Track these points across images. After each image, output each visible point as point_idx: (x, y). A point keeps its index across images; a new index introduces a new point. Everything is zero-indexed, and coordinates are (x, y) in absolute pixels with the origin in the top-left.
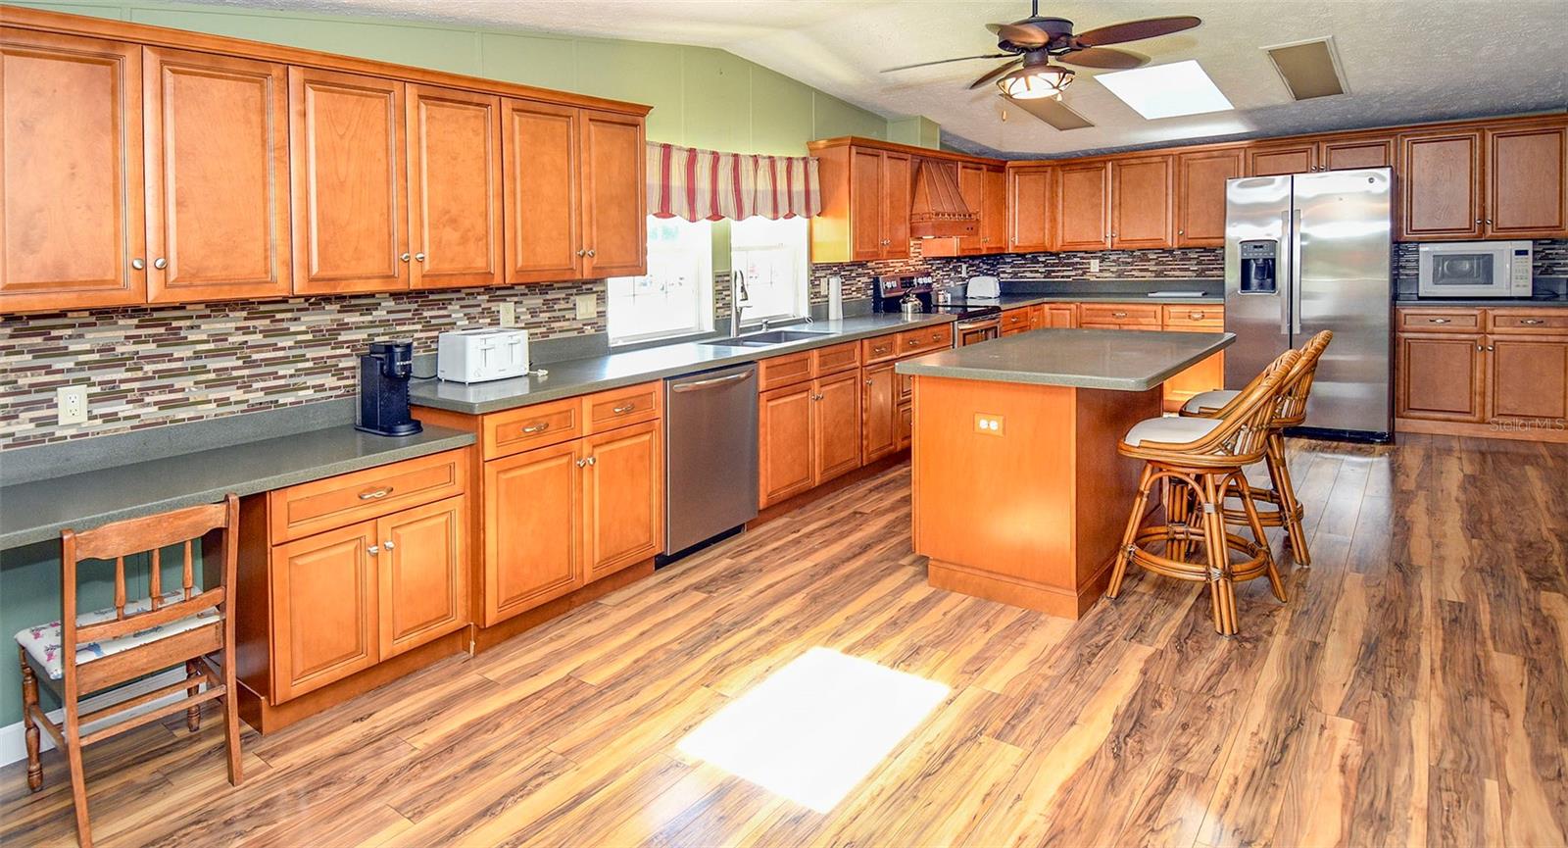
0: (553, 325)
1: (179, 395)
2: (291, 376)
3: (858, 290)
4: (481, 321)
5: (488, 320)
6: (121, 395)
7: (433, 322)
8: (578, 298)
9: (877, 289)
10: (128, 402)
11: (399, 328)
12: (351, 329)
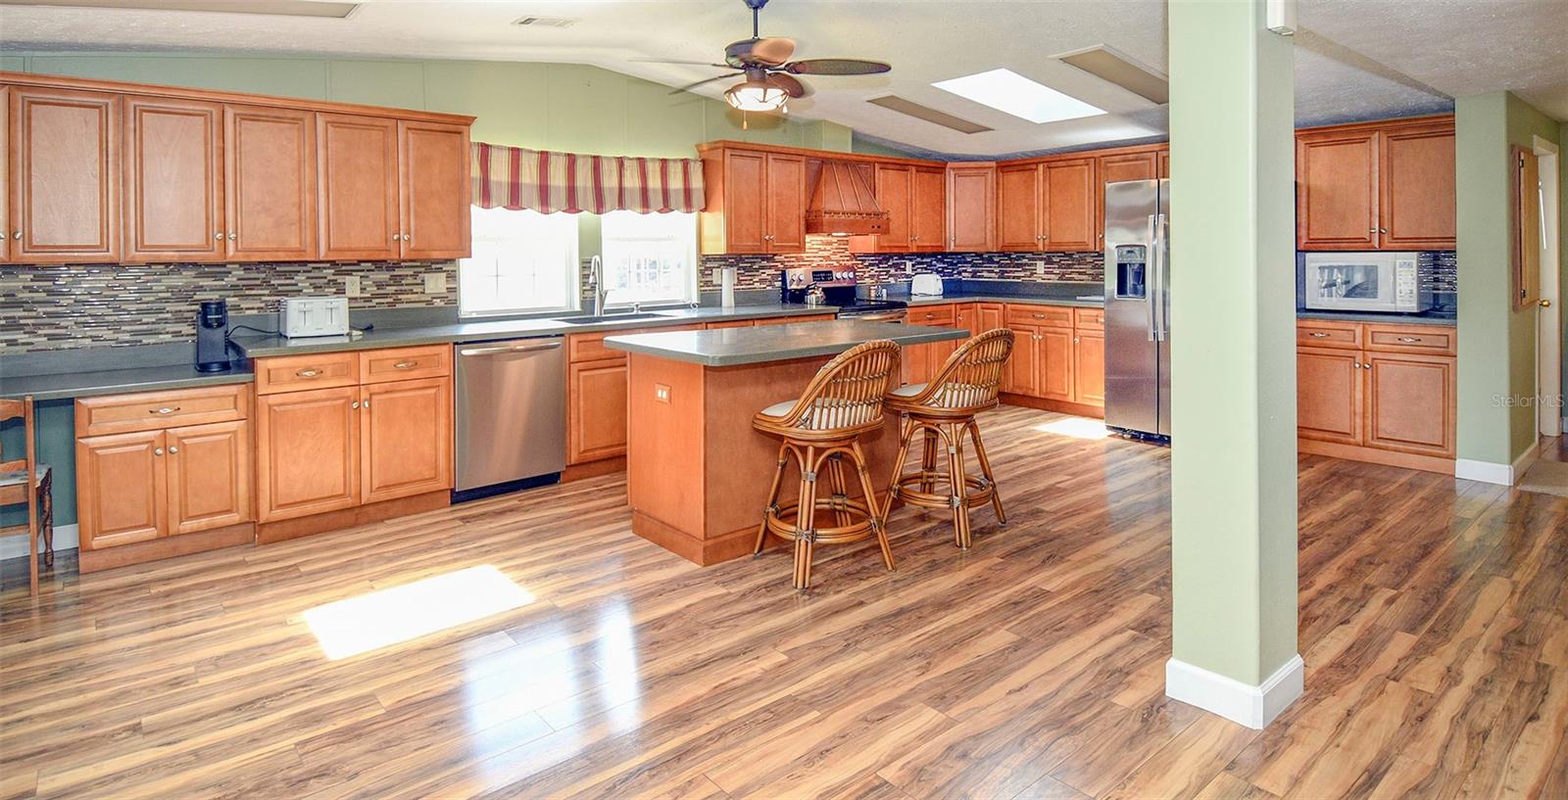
0: (400, 297)
1: (63, 331)
2: (153, 323)
3: (761, 281)
4: (326, 290)
5: (334, 290)
6: (20, 327)
7: (280, 288)
8: (426, 275)
9: (784, 281)
10: (25, 333)
11: (247, 292)
12: (205, 290)
